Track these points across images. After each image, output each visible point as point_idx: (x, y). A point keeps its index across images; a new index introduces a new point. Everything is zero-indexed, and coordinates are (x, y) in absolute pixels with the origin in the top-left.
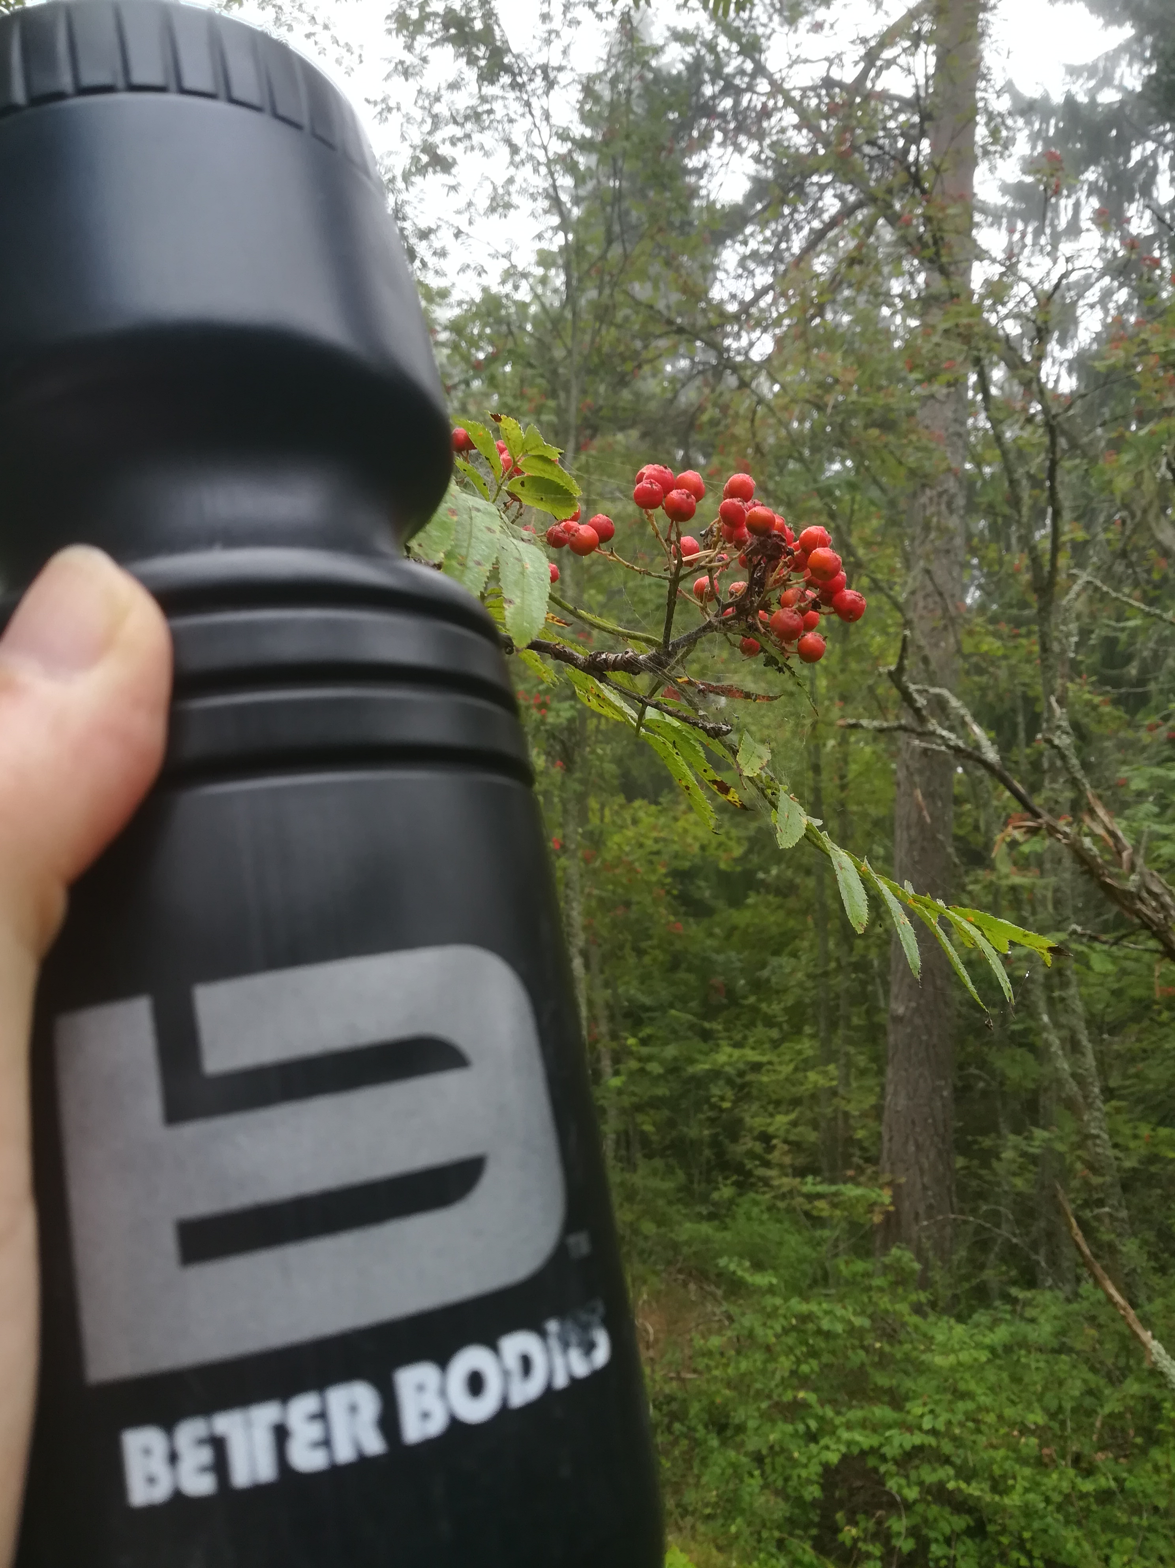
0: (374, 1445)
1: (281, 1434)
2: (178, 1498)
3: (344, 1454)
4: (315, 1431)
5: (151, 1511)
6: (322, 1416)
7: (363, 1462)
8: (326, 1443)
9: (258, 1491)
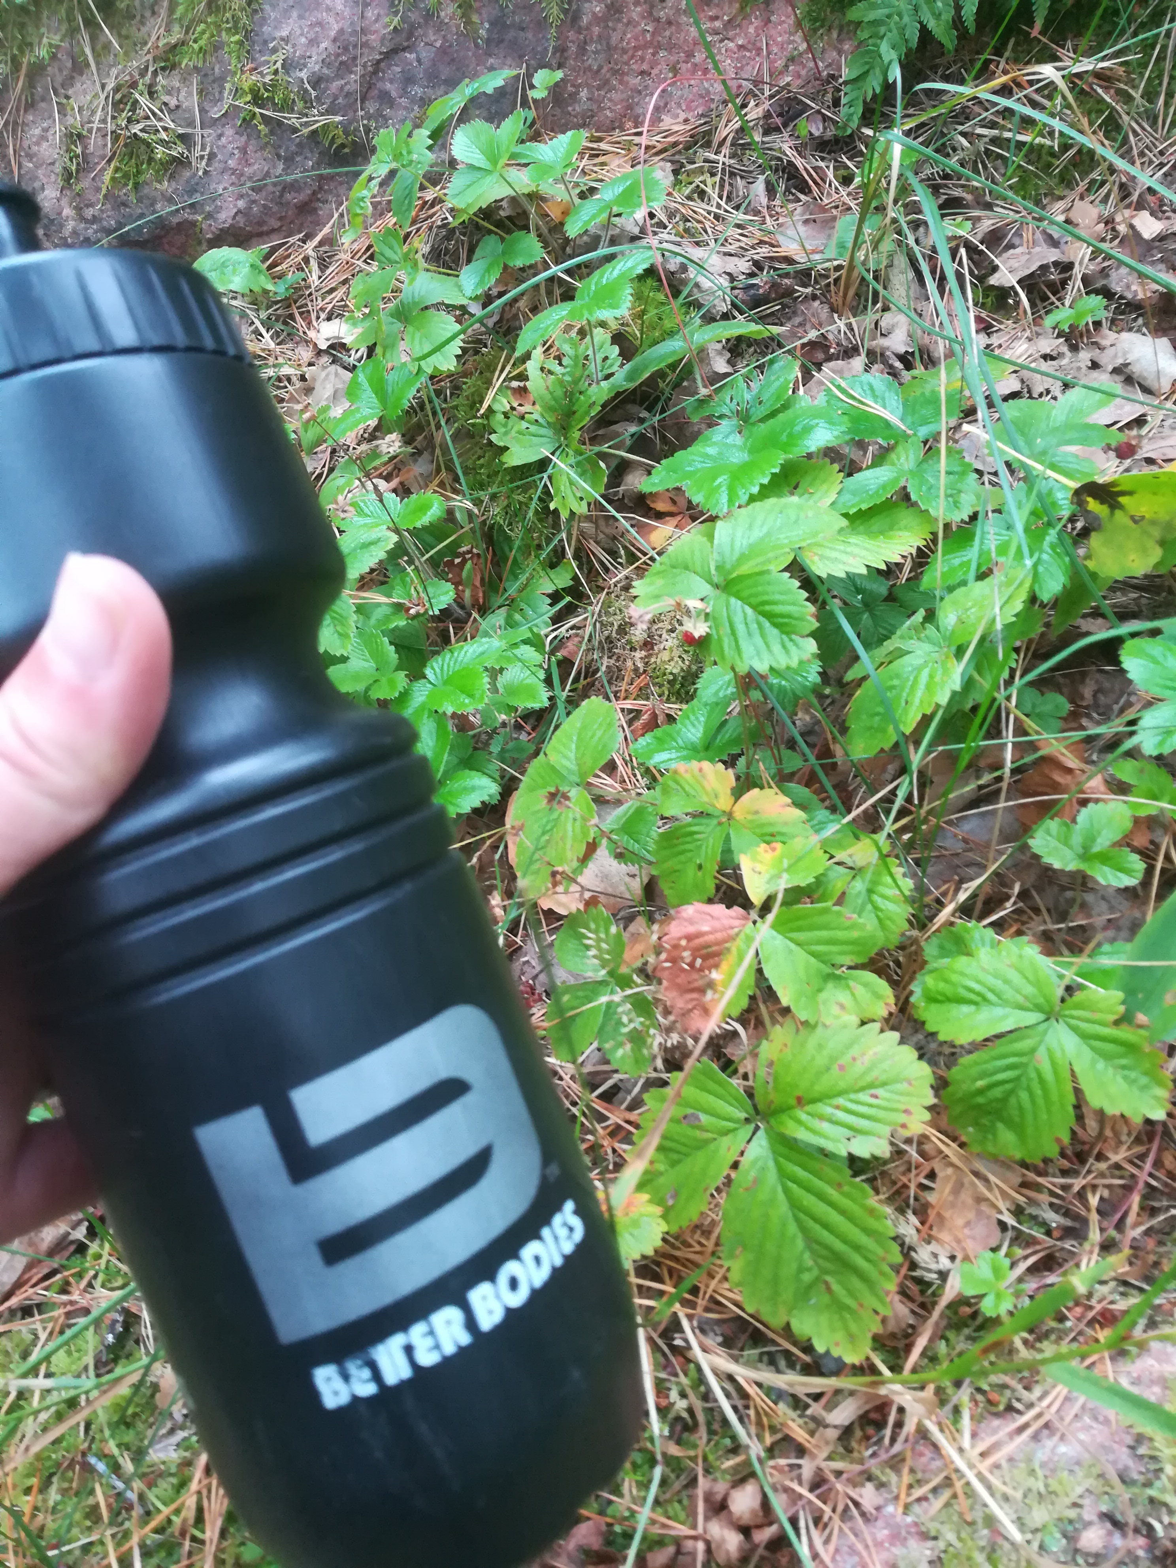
0: (465, 1339)
1: (409, 1350)
2: (356, 1400)
3: (449, 1349)
4: (429, 1342)
5: (340, 1411)
6: (431, 1333)
7: (462, 1351)
8: (437, 1347)
9: (403, 1385)
